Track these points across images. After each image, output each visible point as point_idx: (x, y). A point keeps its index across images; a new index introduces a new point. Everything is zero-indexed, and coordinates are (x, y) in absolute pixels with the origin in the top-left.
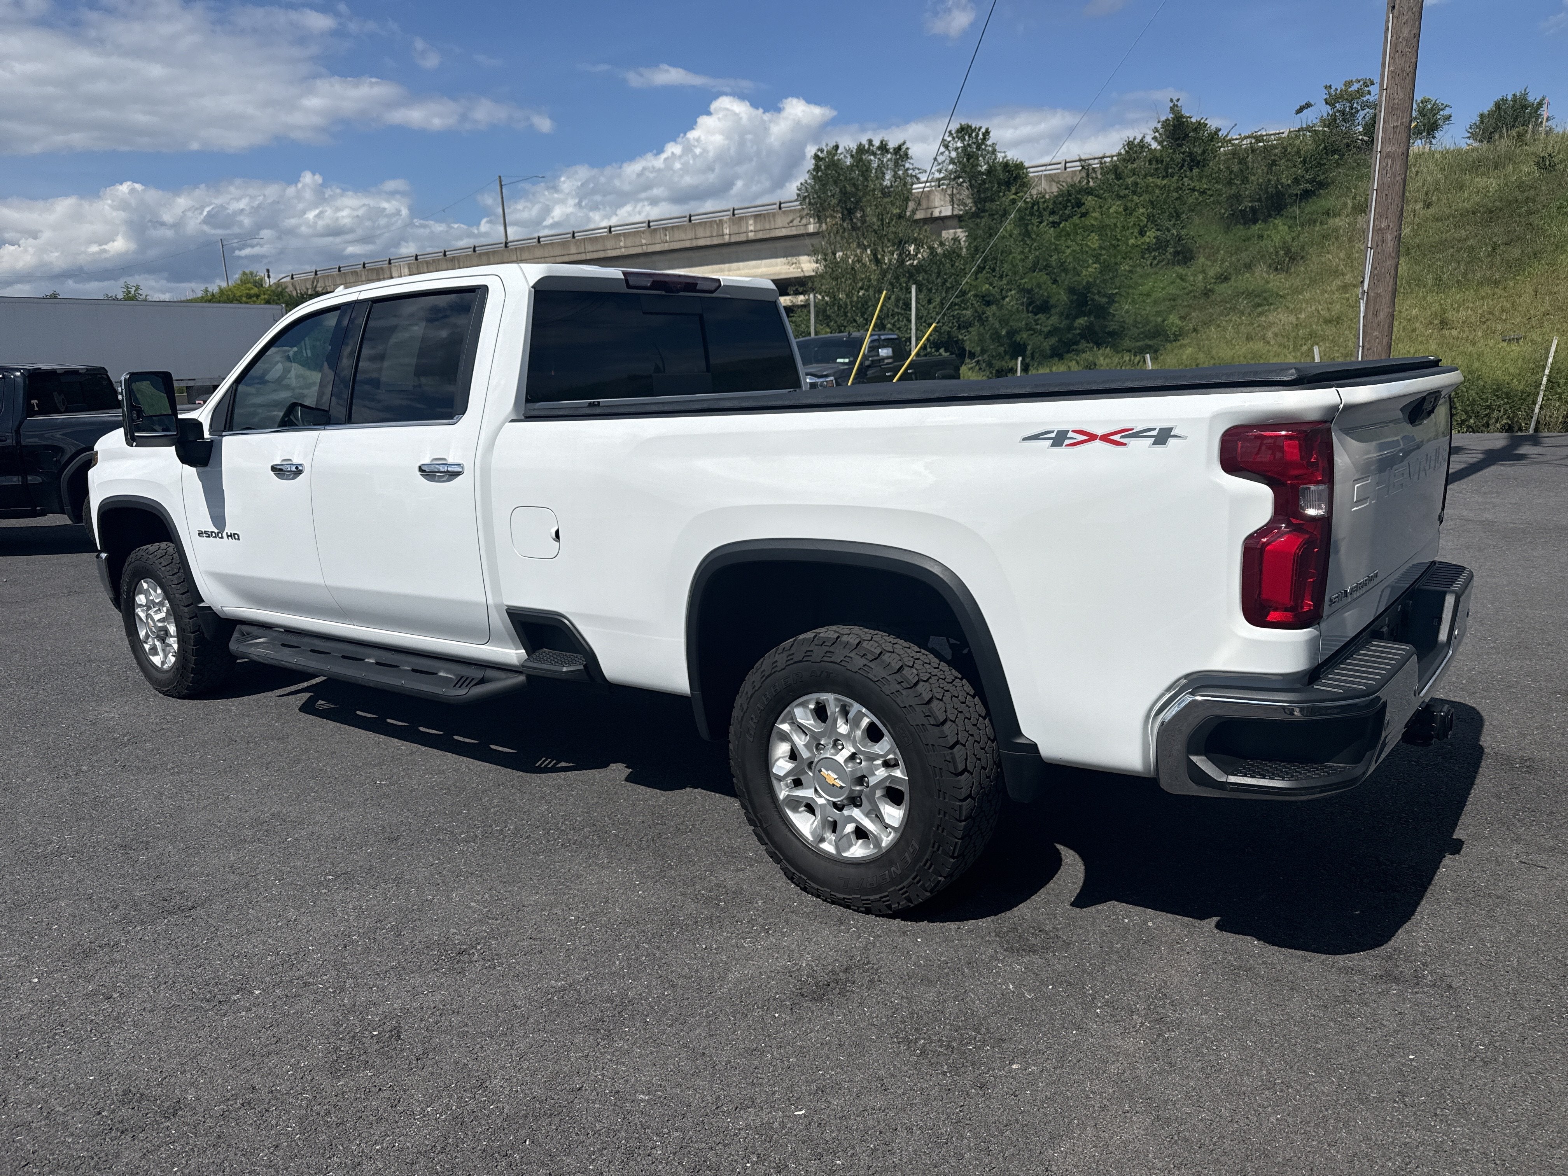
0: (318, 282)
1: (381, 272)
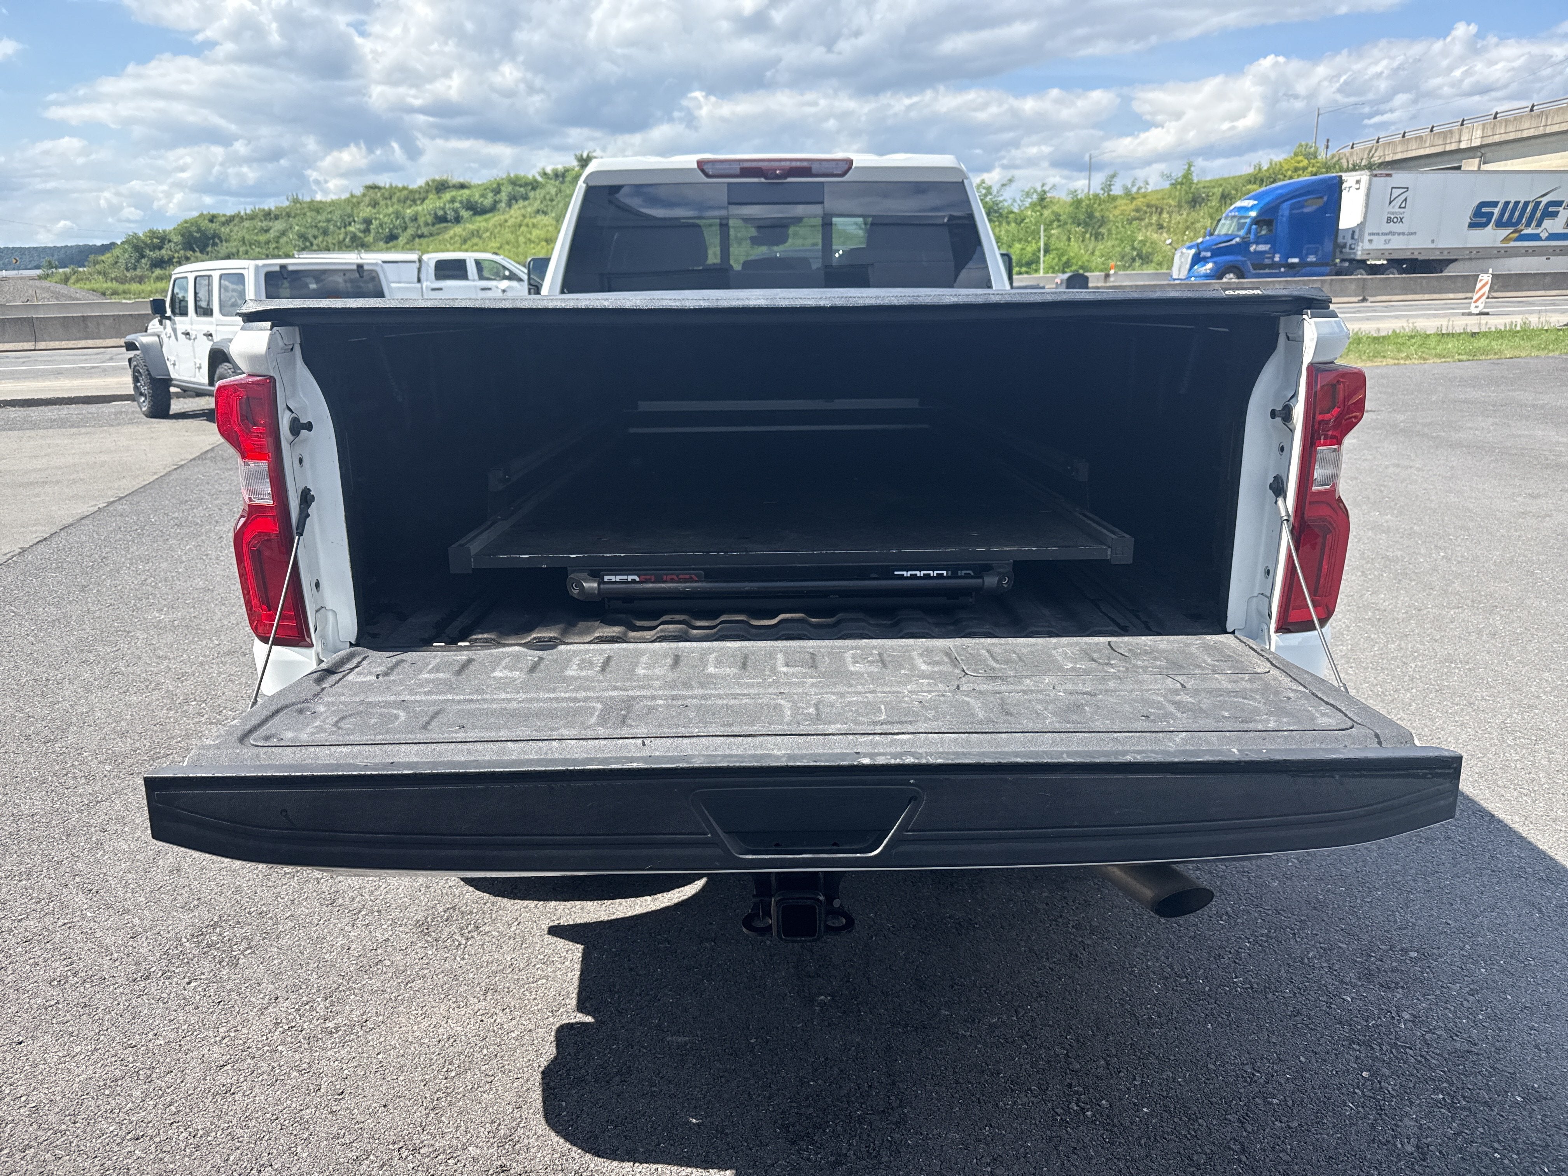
0: (1376, 150)
1: (1449, 136)
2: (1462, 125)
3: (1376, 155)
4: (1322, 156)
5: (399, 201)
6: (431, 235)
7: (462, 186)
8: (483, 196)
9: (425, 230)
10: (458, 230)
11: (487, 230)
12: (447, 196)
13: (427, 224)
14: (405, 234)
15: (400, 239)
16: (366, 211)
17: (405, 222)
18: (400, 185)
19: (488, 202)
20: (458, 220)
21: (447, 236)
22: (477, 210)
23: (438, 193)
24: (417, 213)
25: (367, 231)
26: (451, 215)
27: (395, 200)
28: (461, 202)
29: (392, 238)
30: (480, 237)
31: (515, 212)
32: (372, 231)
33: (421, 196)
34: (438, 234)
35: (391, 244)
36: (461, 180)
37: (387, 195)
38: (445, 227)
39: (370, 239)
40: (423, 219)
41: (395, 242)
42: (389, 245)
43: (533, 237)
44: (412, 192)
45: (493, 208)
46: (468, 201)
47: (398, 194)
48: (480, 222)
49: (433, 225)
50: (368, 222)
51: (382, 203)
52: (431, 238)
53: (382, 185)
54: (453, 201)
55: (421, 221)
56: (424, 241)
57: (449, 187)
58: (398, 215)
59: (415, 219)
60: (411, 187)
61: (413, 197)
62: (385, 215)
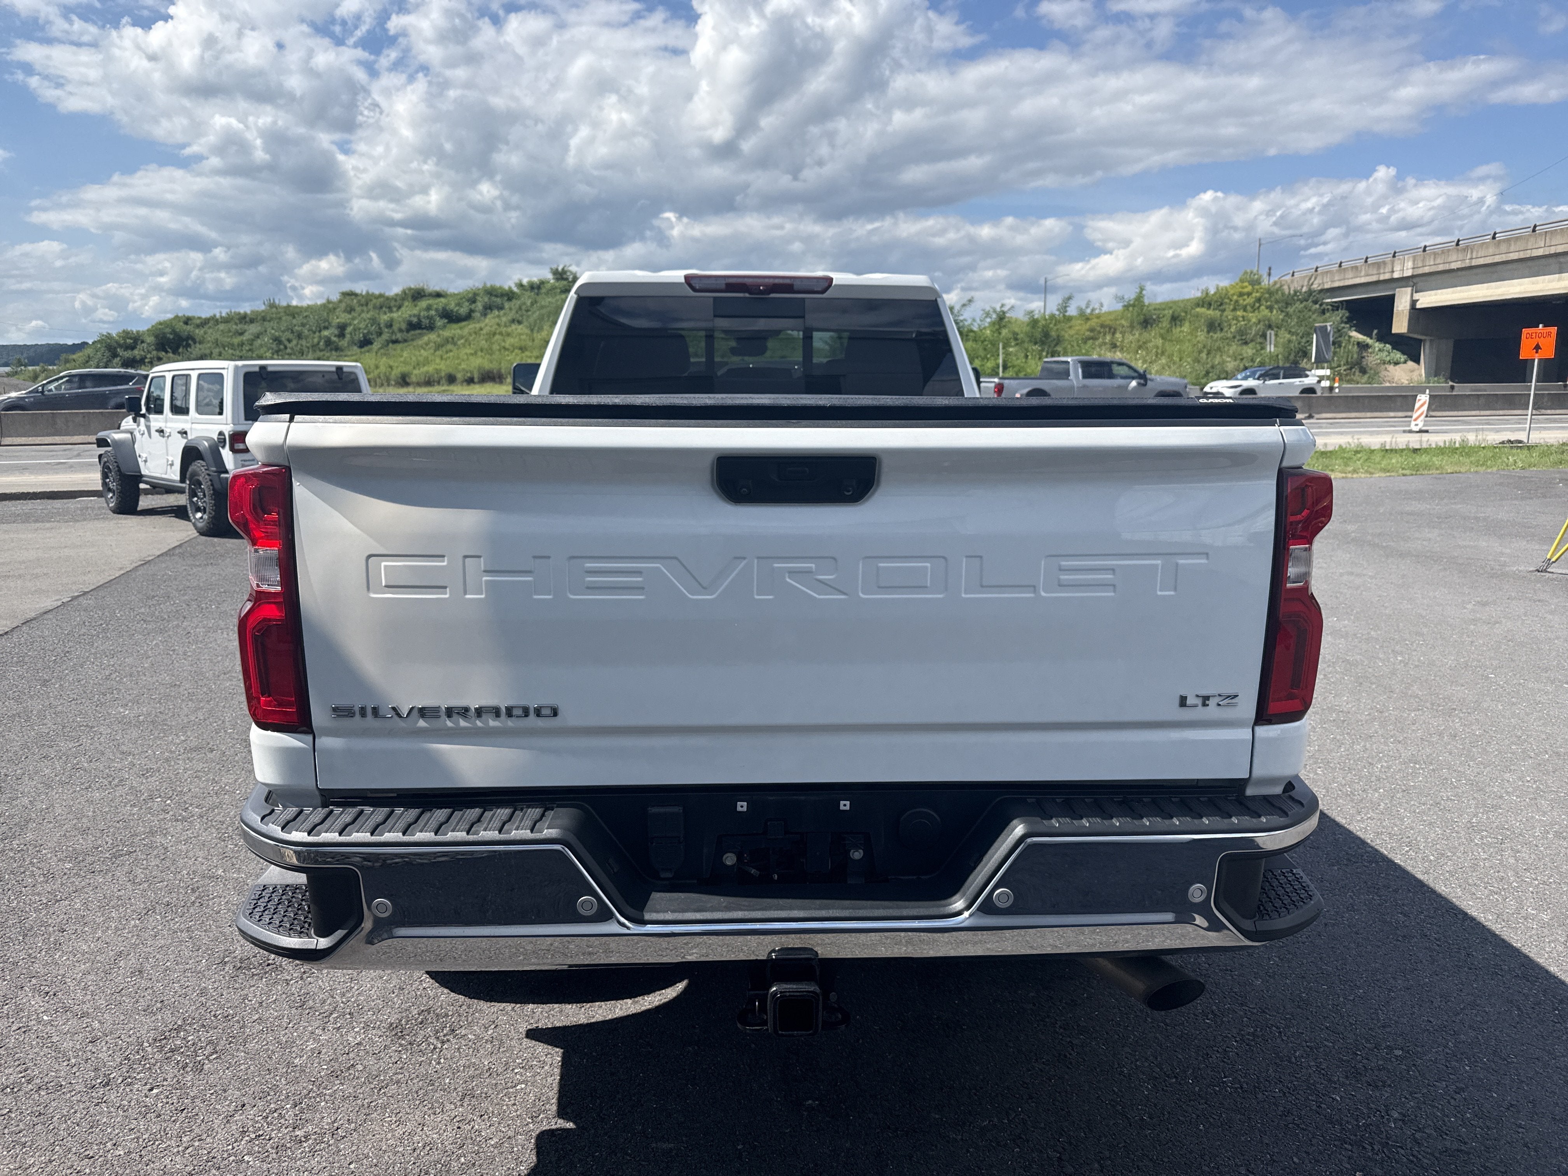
0: (1315, 278)
1: (1382, 267)
2: (1394, 256)
3: (1316, 282)
4: (1265, 282)
5: (375, 307)
6: (405, 341)
7: (438, 295)
8: (459, 305)
9: (399, 336)
10: (433, 336)
11: (462, 337)
12: (423, 304)
13: (401, 330)
14: (380, 339)
15: (375, 344)
16: (344, 318)
17: (380, 328)
18: (377, 292)
19: (463, 311)
20: (431, 328)
21: (420, 342)
22: (451, 317)
23: (414, 300)
24: (392, 320)
25: (342, 335)
26: (425, 322)
27: (370, 306)
28: (437, 310)
29: (365, 343)
30: (455, 344)
31: (490, 322)
32: (348, 336)
33: (397, 304)
34: (413, 340)
35: (366, 348)
36: (437, 288)
37: (363, 301)
38: (420, 334)
39: (344, 343)
40: (398, 325)
41: (370, 347)
42: (363, 350)
43: (507, 346)
44: (388, 298)
45: (468, 317)
46: (444, 309)
47: (374, 301)
48: (453, 330)
49: (408, 331)
50: (342, 328)
51: (358, 309)
52: (406, 344)
53: (358, 291)
54: (429, 308)
55: (395, 327)
56: (399, 346)
57: (425, 296)
58: (374, 321)
59: (390, 325)
60: (387, 294)
61: (387, 304)
62: (360, 322)
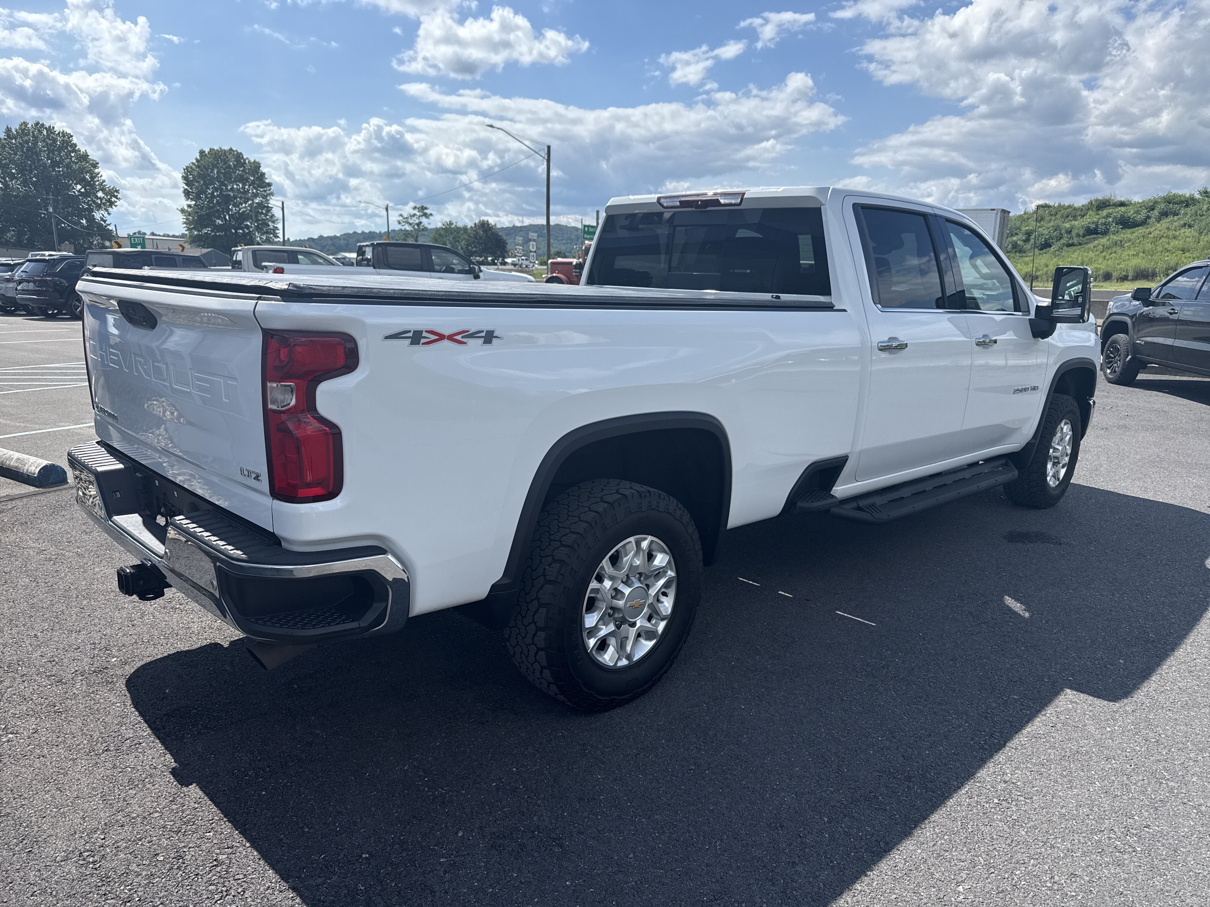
5: (1062, 217)
6: (1080, 244)
7: (1122, 204)
8: (1138, 212)
9: (1075, 240)
10: (1104, 241)
11: (1130, 240)
12: (1105, 213)
13: (1078, 235)
14: (1058, 243)
15: (1053, 247)
16: (1032, 225)
17: (1061, 234)
18: (1067, 204)
19: (1140, 217)
20: (1105, 233)
21: (1091, 245)
22: (1126, 223)
23: (1098, 210)
24: (1072, 227)
25: (1027, 240)
26: (1101, 228)
27: (1058, 216)
28: (1115, 218)
29: (1046, 245)
30: (1122, 246)
31: (1158, 228)
32: (1032, 241)
33: (1082, 213)
34: (1086, 243)
35: (1044, 251)
36: (1122, 199)
37: (1053, 212)
38: (1095, 238)
39: (1028, 246)
40: (1076, 231)
41: (1048, 249)
42: (1042, 252)
43: (1170, 247)
44: (1075, 209)
45: (1144, 223)
46: (1122, 216)
47: (1063, 211)
48: (1127, 234)
49: (1084, 236)
50: (1029, 234)
51: (1048, 218)
52: (1079, 247)
53: (1052, 204)
54: (1108, 216)
55: (1074, 233)
56: (1071, 249)
57: (1109, 205)
58: (1057, 228)
59: (1069, 232)
60: (1076, 205)
61: (1073, 213)
62: (1045, 230)
